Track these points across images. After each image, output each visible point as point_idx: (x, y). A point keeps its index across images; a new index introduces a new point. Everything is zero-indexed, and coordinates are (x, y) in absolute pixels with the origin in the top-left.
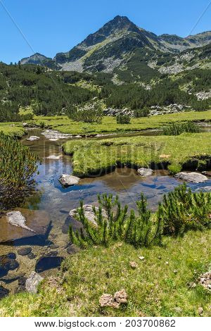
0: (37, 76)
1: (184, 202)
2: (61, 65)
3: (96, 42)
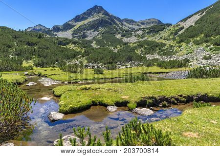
0: (38, 40)
1: (136, 131)
2: (57, 34)
3: (81, 20)
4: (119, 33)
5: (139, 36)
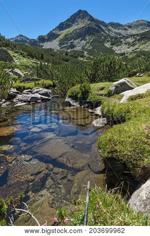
2: (42, 44)
4: (108, 41)
5: (129, 44)
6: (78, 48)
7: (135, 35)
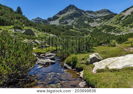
3: (63, 14)
4: (86, 20)
6: (70, 24)
7: (101, 17)
